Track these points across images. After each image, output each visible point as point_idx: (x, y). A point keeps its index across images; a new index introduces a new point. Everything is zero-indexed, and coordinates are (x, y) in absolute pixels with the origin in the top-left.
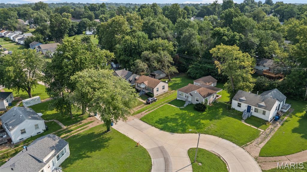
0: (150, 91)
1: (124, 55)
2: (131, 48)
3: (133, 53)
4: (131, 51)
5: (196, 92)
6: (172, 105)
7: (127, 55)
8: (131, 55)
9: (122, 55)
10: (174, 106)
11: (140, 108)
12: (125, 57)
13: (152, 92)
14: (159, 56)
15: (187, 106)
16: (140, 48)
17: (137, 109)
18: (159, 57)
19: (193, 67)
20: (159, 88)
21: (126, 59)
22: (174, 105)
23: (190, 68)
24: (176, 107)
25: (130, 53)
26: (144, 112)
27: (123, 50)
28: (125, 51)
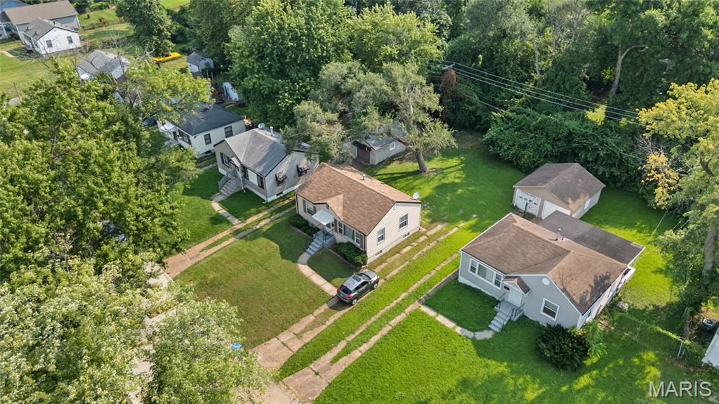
0: (351, 241)
1: (258, 73)
2: (282, 44)
3: (291, 63)
4: (282, 56)
5: (546, 282)
6: (441, 319)
7: (269, 72)
8: (282, 74)
9: (252, 72)
10: (450, 324)
11: (310, 327)
12: (263, 78)
13: (358, 245)
14: (385, 87)
15: (504, 328)
16: (315, 47)
17: (299, 336)
18: (386, 93)
19: (510, 119)
20: (386, 230)
21: (266, 85)
22: (447, 317)
23: (496, 122)
24: (458, 330)
25: (280, 62)
26: (329, 356)
27: (252, 53)
28: (262, 57)
